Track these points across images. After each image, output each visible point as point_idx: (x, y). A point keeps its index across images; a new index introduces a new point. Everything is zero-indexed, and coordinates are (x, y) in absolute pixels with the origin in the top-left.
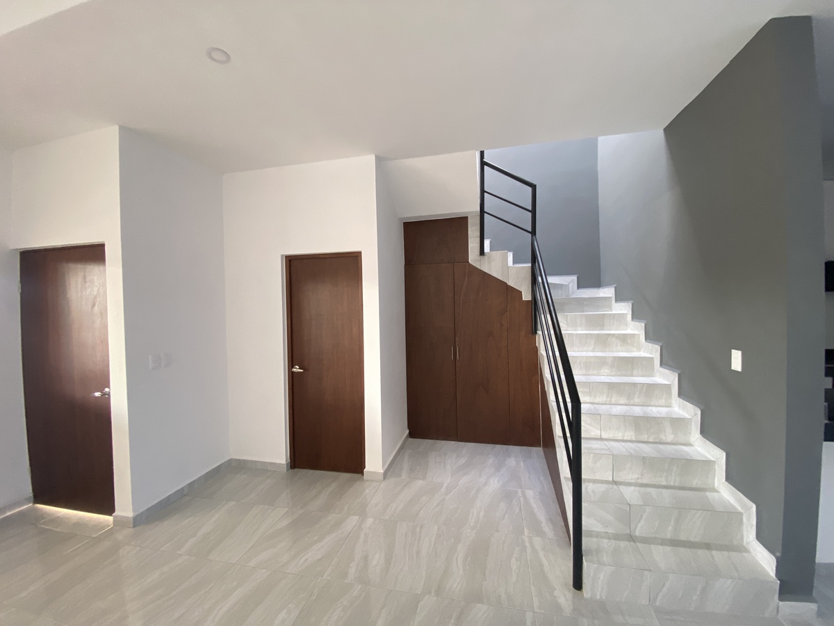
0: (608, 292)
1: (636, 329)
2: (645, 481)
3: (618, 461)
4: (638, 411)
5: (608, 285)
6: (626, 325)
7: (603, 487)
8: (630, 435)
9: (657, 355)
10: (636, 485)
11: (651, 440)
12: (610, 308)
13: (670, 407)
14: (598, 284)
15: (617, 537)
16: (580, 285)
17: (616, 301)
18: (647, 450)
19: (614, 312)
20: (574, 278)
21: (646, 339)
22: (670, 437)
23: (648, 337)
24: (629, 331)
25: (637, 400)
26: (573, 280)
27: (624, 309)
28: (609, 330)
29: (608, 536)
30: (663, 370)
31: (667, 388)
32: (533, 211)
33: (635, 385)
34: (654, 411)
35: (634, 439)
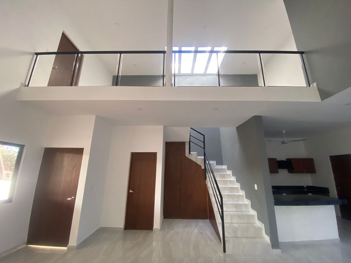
0: (225, 167)
1: (233, 179)
2: (239, 222)
3: (232, 217)
4: (236, 203)
5: (225, 165)
6: (231, 177)
7: (229, 224)
8: (234, 209)
9: (239, 187)
10: (237, 223)
11: (240, 211)
12: (226, 172)
13: (244, 201)
14: (222, 164)
15: (233, 237)
16: (217, 164)
17: (228, 170)
18: (239, 213)
19: (227, 173)
20: (215, 162)
21: (236, 182)
22: (244, 210)
23: (237, 181)
24: (232, 179)
25: (235, 200)
26: (215, 163)
27: (230, 172)
28: (227, 179)
29: (231, 237)
30: (241, 191)
31: (243, 196)
32: (204, 142)
33: (234, 195)
34: (240, 203)
35: (235, 211)
